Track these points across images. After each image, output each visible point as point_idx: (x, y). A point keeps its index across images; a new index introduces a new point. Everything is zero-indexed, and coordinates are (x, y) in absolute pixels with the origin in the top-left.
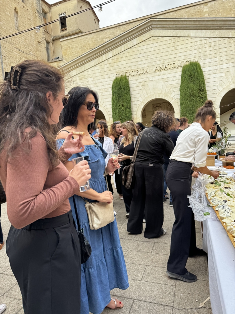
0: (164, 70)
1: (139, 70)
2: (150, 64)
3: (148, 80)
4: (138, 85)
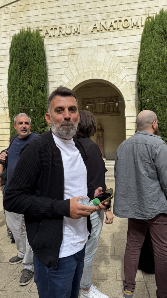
1: (63, 27)
2: (84, 19)
3: (80, 46)
4: (61, 54)
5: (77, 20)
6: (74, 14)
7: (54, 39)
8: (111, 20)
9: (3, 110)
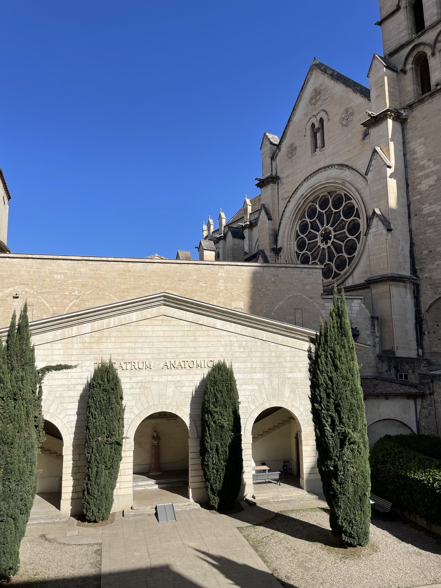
1: (136, 361)
2: (156, 356)
3: (152, 381)
4: (134, 386)
5: (149, 356)
6: (147, 351)
7: (127, 372)
8: (180, 359)
9: (68, 441)
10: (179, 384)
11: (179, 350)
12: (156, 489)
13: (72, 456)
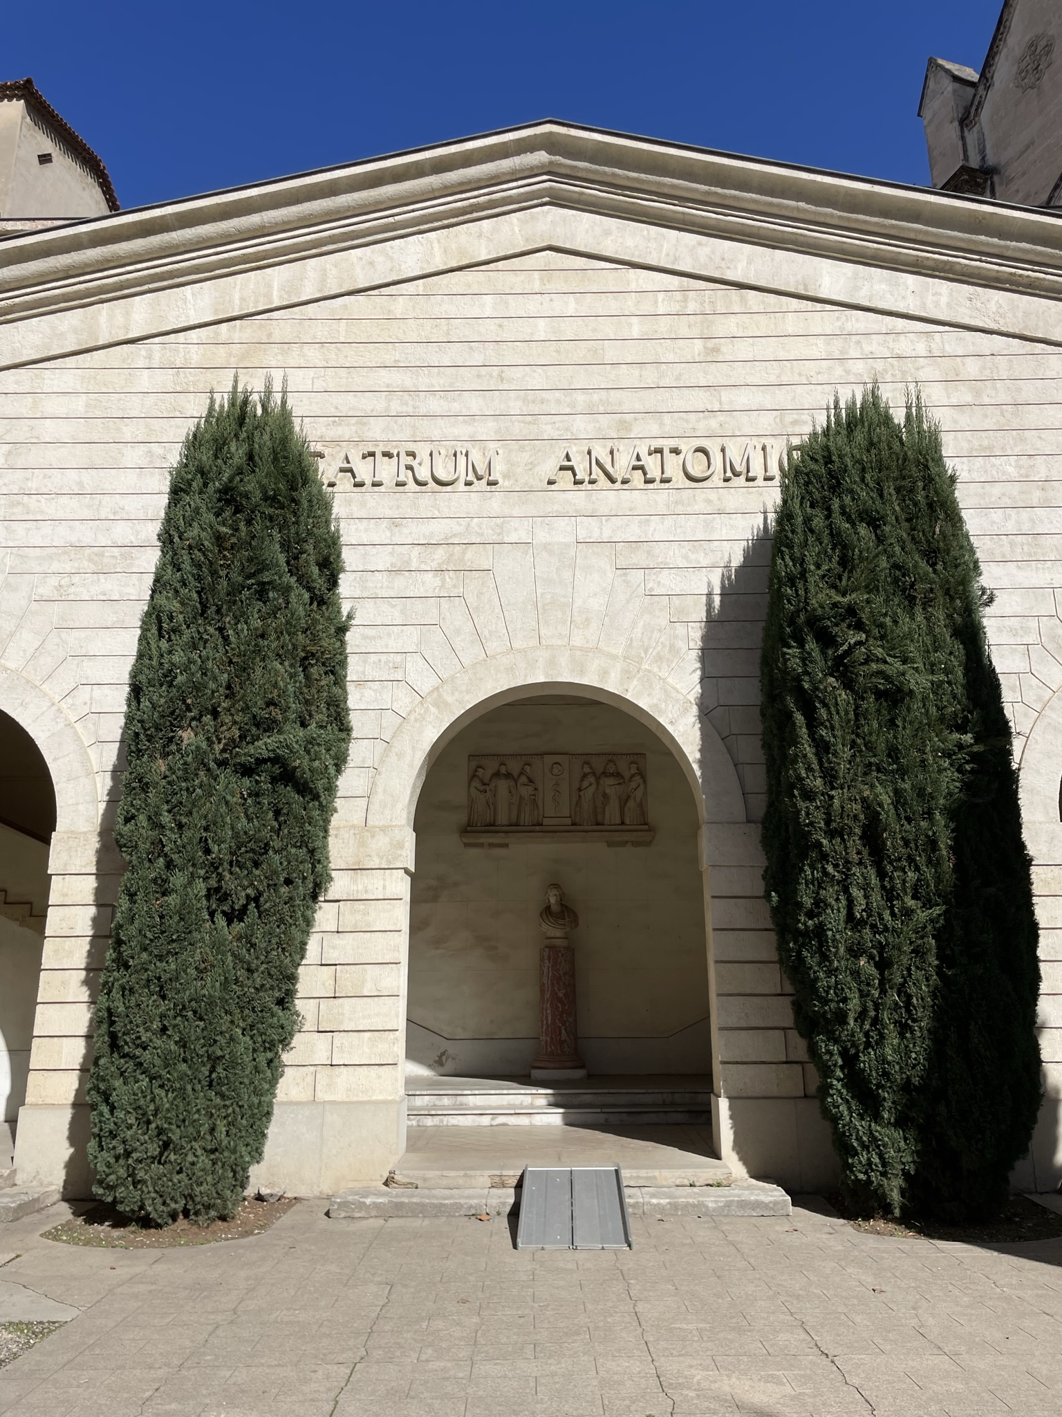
0: (625, 482)
1: (422, 450)
2: (518, 429)
3: (497, 538)
5: (486, 429)
6: (475, 404)
7: (375, 496)
8: (637, 442)
9: (81, 807)
10: (639, 558)
11: (631, 401)
12: (549, 1126)
13: (92, 883)
